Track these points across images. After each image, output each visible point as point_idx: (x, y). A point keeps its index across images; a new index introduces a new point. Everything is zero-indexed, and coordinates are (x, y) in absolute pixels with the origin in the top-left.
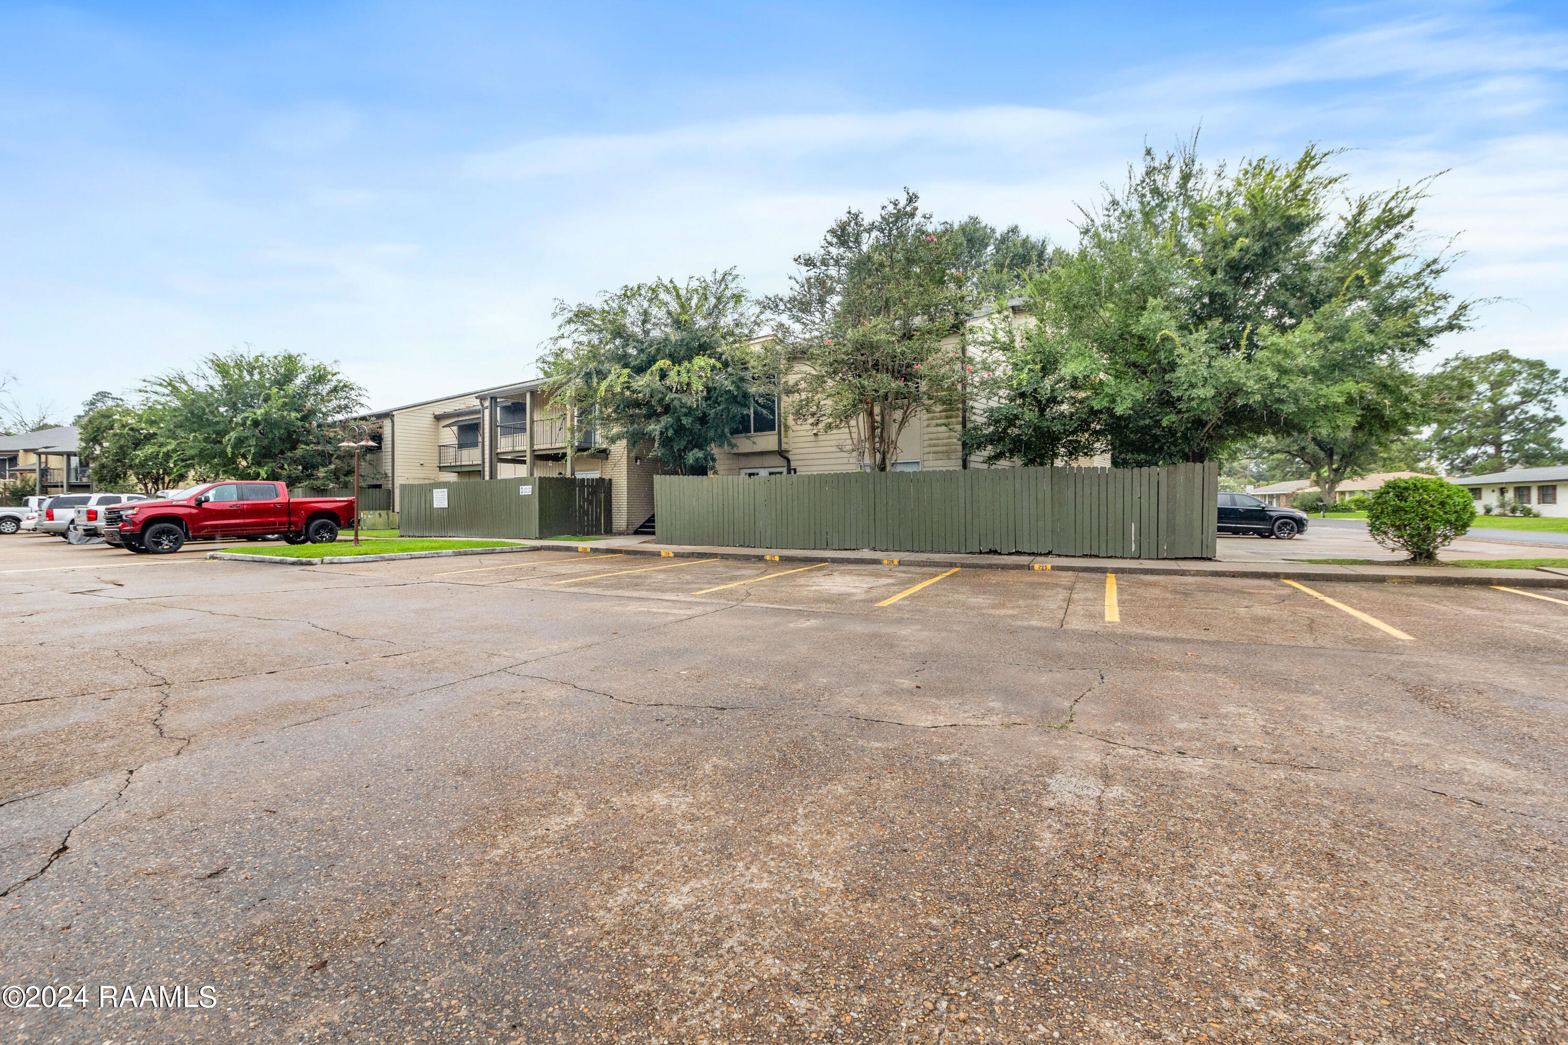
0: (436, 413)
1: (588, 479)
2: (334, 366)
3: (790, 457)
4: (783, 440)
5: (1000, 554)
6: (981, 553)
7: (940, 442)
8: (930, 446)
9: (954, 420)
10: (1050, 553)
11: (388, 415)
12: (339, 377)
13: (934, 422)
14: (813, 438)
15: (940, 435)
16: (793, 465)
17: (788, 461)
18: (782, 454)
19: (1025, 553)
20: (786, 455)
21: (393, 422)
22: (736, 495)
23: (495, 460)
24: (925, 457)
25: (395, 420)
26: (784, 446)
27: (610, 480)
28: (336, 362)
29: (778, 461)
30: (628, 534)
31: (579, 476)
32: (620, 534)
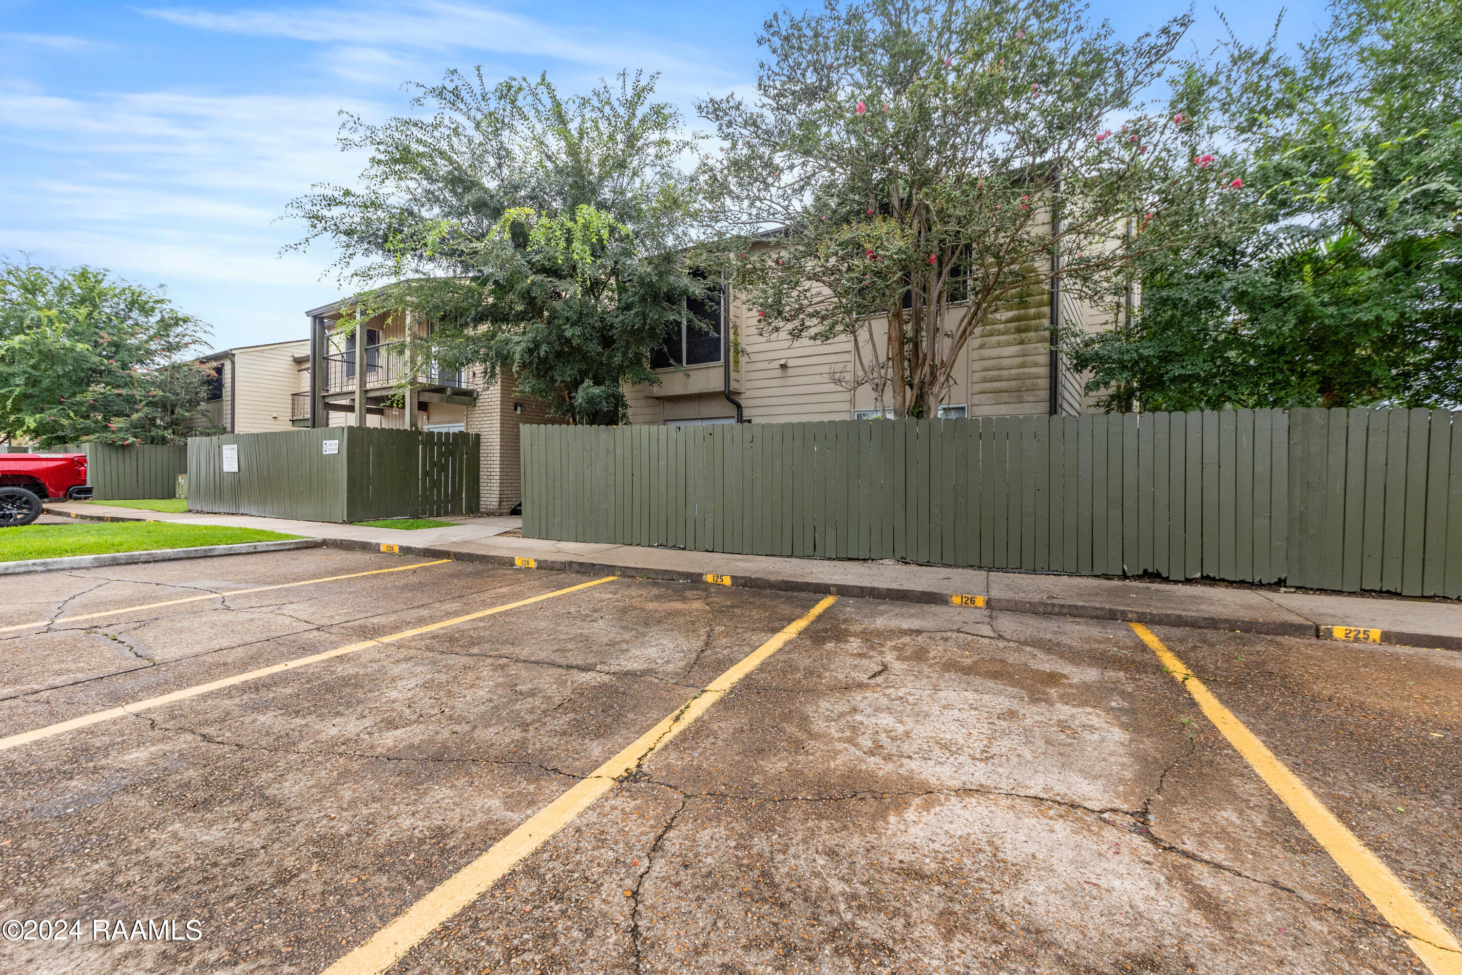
0: (296, 356)
1: (440, 434)
2: (160, 291)
3: (743, 403)
4: (733, 375)
5: (1167, 580)
6: (1124, 576)
7: (1005, 373)
8: (985, 380)
9: (1032, 334)
10: (1281, 583)
11: (228, 355)
12: (167, 307)
13: (994, 339)
14: (779, 373)
15: (1006, 362)
16: (746, 413)
17: (739, 407)
18: (730, 396)
19: (1223, 580)
20: (736, 398)
21: (233, 363)
22: (654, 457)
23: (320, 405)
24: (976, 399)
25: (237, 360)
26: (733, 385)
27: (478, 436)
28: (162, 286)
29: (724, 408)
30: (501, 515)
31: (426, 428)
32: (490, 514)
